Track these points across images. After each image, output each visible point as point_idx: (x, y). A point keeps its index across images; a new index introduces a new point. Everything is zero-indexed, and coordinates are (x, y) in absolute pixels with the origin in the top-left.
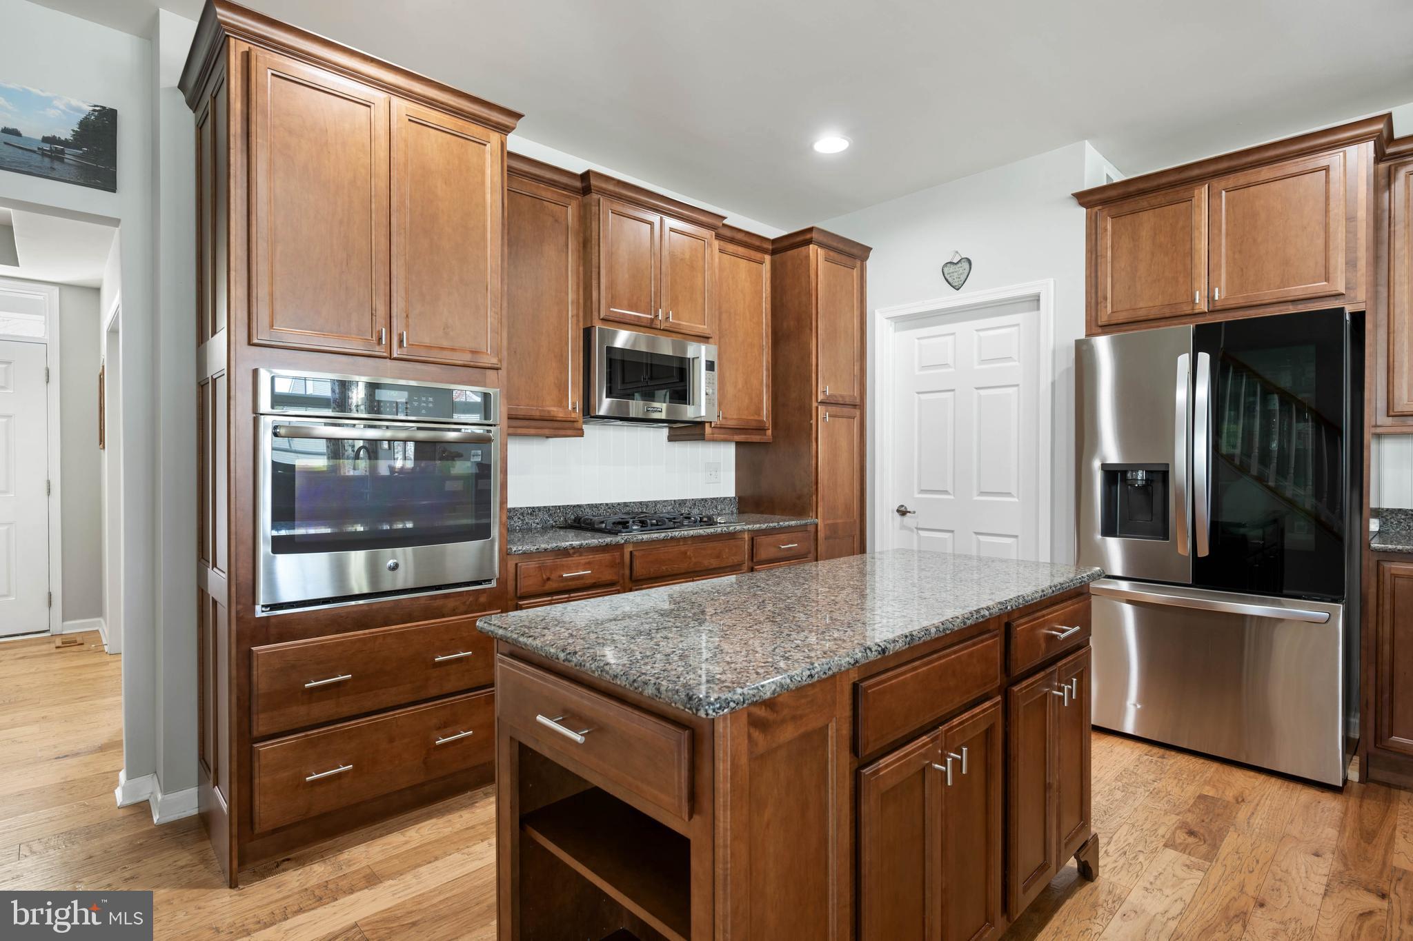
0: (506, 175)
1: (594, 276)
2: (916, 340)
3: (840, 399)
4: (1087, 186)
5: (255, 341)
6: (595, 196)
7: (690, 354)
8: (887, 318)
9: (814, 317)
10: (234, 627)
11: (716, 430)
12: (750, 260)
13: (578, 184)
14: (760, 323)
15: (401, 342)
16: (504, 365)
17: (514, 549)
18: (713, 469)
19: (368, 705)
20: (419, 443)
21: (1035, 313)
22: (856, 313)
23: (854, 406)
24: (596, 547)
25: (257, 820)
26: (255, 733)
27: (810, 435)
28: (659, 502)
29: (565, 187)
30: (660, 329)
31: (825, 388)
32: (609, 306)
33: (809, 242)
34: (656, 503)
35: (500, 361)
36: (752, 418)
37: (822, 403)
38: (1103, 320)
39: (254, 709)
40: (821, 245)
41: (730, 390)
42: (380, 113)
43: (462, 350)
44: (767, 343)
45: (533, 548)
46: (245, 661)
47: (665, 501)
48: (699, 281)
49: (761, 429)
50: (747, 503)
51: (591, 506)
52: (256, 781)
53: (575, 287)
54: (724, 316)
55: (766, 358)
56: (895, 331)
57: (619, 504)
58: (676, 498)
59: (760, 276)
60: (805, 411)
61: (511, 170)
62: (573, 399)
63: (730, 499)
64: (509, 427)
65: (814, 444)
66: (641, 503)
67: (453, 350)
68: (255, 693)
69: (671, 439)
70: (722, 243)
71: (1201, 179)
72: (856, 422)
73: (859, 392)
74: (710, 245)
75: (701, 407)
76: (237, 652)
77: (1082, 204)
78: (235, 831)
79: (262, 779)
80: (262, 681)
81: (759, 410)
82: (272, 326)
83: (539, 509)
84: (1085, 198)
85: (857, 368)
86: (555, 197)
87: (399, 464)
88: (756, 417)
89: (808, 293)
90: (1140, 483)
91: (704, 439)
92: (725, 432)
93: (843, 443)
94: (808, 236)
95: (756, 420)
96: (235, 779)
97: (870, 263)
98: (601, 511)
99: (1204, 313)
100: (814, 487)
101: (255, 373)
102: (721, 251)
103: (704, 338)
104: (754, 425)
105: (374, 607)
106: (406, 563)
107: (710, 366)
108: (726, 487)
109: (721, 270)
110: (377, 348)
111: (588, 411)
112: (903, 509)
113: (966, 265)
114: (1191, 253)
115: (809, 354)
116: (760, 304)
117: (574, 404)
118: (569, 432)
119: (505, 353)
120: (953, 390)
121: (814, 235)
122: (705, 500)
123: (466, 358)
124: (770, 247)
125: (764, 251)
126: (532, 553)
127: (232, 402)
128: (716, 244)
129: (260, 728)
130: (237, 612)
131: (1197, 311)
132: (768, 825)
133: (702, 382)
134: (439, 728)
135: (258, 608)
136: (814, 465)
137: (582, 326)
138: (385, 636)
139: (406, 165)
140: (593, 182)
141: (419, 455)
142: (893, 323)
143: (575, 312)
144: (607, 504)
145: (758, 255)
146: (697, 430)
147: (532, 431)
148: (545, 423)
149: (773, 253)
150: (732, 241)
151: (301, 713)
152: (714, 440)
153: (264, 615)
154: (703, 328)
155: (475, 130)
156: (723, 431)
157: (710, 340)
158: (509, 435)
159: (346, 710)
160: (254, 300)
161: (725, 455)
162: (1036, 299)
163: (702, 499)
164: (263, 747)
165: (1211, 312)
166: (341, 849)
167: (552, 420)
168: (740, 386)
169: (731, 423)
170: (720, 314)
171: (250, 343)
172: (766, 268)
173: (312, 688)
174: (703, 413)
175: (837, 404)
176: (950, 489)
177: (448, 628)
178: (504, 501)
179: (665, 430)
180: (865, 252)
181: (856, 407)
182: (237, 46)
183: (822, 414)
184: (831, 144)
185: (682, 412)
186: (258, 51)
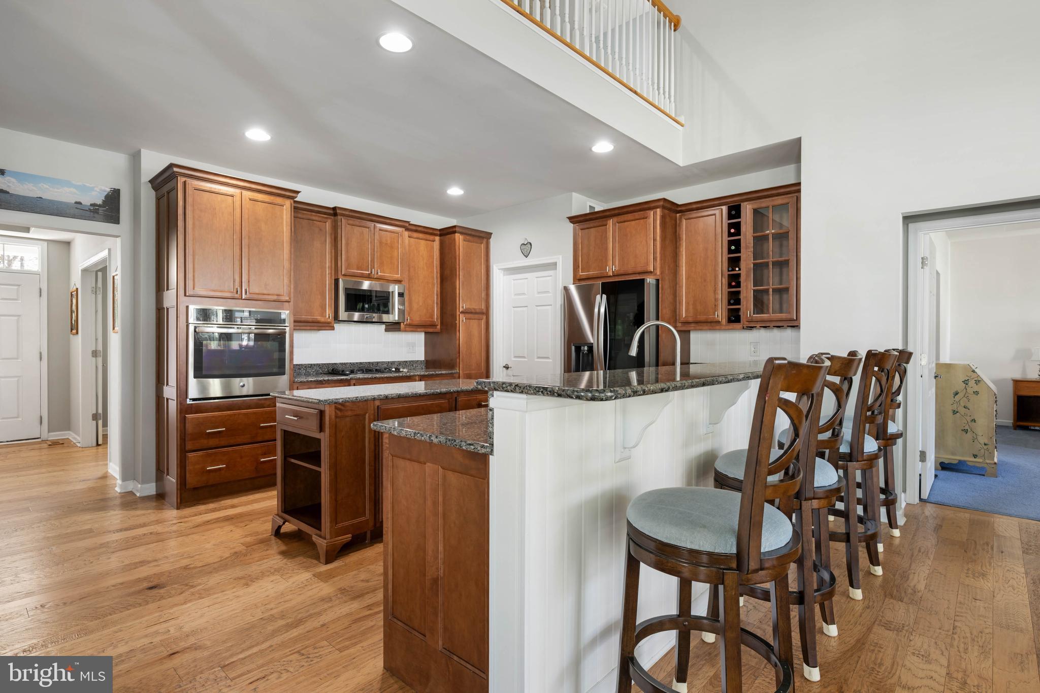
0: (293, 210)
1: (339, 254)
2: (513, 281)
3: (473, 310)
4: (574, 213)
5: (187, 295)
6: (339, 217)
7: (391, 290)
8: (499, 269)
9: (458, 270)
10: (179, 407)
11: (408, 326)
12: (427, 240)
13: (331, 212)
14: (432, 272)
15: (246, 292)
16: (292, 300)
17: (296, 380)
18: (412, 345)
19: (232, 442)
20: (256, 334)
21: (555, 271)
22: (483, 267)
23: (483, 313)
24: (336, 380)
25: (187, 483)
26: (187, 449)
27: (456, 328)
28: (379, 362)
29: (325, 213)
30: (374, 278)
31: (464, 305)
32: (346, 269)
33: (455, 232)
34: (378, 363)
35: (290, 298)
36: (427, 320)
37: (462, 312)
38: (578, 277)
39: (186, 439)
40: (461, 233)
41: (414, 306)
42: (237, 199)
43: (273, 295)
44: (437, 282)
45: (305, 380)
46: (182, 420)
47: (383, 362)
48: (396, 254)
49: (433, 325)
50: (431, 363)
51: (342, 364)
52: (187, 468)
53: (330, 260)
54: (412, 270)
55: (436, 289)
56: (504, 275)
57: (357, 363)
58: (389, 361)
59: (432, 247)
60: (454, 316)
61: (295, 208)
62: (329, 313)
63: (421, 361)
64: (294, 326)
65: (458, 333)
66: (369, 363)
67: (269, 295)
68: (187, 432)
69: (386, 330)
70: (410, 233)
71: (610, 216)
72: (483, 322)
73: (485, 306)
74: (402, 235)
75: (395, 316)
76: (180, 417)
77: (571, 222)
78: (179, 487)
79: (189, 468)
80: (189, 427)
81: (432, 316)
82: (194, 289)
83: (314, 365)
84: (573, 219)
85: (483, 295)
86: (320, 219)
87: (245, 343)
88: (431, 320)
89: (457, 258)
90: (586, 351)
91: (400, 331)
92: (414, 327)
93: (475, 332)
94: (454, 230)
95: (430, 321)
96: (179, 466)
97: (492, 241)
98: (347, 366)
99: (610, 276)
100: (458, 355)
101: (187, 307)
102: (409, 237)
103: (398, 282)
104: (429, 323)
105: (234, 402)
106: (248, 385)
107: (401, 295)
108: (420, 355)
109: (410, 245)
110: (236, 295)
111: (336, 318)
112: (507, 366)
113: (529, 246)
114: (606, 249)
115: (456, 288)
116: (433, 262)
117: (329, 315)
118: (327, 328)
119: (292, 295)
120: (527, 307)
121: (457, 229)
122: (406, 362)
123: (275, 298)
124: (439, 233)
125: (436, 235)
126: (304, 382)
127: (178, 319)
128: (406, 234)
129: (189, 446)
130: (180, 401)
131: (608, 275)
132: (343, 437)
133: (396, 303)
134: (262, 455)
135: (188, 400)
136: (458, 344)
137: (333, 278)
138: (239, 414)
139: (248, 218)
140: (338, 211)
141: (256, 340)
142: (503, 272)
143: (330, 272)
144: (350, 363)
145: (431, 237)
146: (397, 326)
147: (309, 328)
148: (315, 324)
149: (441, 235)
150: (416, 231)
151: (204, 442)
152: (405, 331)
153: (190, 403)
154: (397, 277)
155: (279, 200)
156: (411, 326)
157: (402, 282)
158: (294, 329)
159: (223, 443)
160: (187, 279)
161: (417, 339)
162: (555, 264)
163: (404, 361)
164: (190, 455)
165: (614, 276)
166: (221, 501)
167: (318, 322)
168: (421, 304)
169: (416, 323)
170: (409, 268)
171: (185, 295)
172: (436, 245)
173: (209, 432)
174: (397, 318)
175: (471, 313)
176: (526, 355)
177: (266, 412)
178: (291, 360)
179: (383, 327)
180: (488, 235)
181: (484, 314)
182: (181, 180)
183: (462, 318)
184: (455, 191)
185: (386, 318)
186: (189, 181)
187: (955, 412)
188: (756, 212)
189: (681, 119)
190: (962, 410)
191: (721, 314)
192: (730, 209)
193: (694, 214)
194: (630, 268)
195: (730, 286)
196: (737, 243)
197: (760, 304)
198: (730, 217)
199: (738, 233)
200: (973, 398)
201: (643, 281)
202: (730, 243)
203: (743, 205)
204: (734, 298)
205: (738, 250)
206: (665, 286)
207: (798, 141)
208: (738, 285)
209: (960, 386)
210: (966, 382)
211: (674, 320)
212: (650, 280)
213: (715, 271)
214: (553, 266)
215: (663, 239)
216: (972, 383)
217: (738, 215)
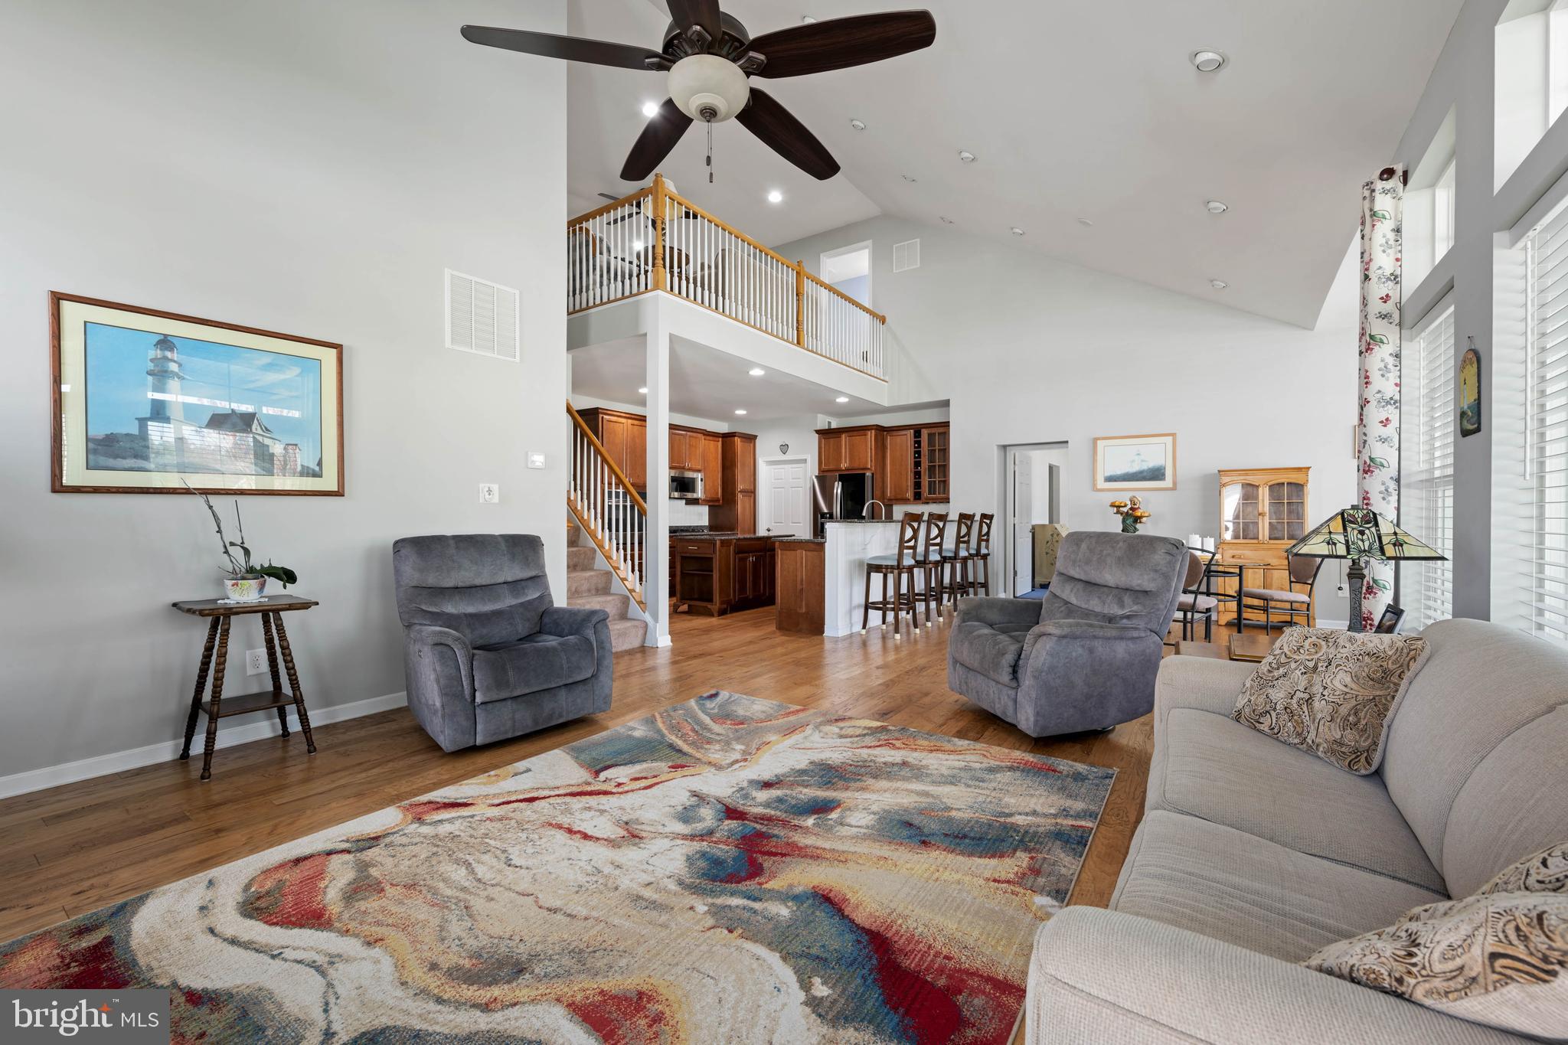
2: (773, 470)
3: (746, 490)
4: (818, 428)
7: (697, 477)
8: (763, 462)
9: (737, 461)
11: (703, 501)
12: (714, 441)
14: (718, 464)
18: (701, 515)
21: (806, 465)
22: (752, 459)
27: (735, 502)
30: (687, 469)
31: (740, 486)
33: (733, 435)
36: (714, 497)
37: (740, 491)
38: (822, 470)
40: (737, 436)
41: (707, 487)
42: (625, 425)
44: (721, 471)
48: (698, 452)
49: (718, 500)
50: (712, 527)
54: (706, 462)
55: (720, 476)
56: (767, 466)
59: (718, 446)
60: (734, 495)
63: (706, 525)
65: (737, 506)
69: (686, 504)
70: (705, 437)
71: (843, 432)
72: (752, 498)
73: (753, 488)
74: (701, 439)
75: (699, 493)
81: (717, 494)
84: (818, 432)
85: (752, 479)
88: (716, 497)
89: (734, 453)
91: (699, 504)
92: (706, 502)
93: (747, 506)
97: (758, 441)
99: (844, 470)
100: (737, 521)
102: (706, 440)
103: (701, 471)
104: (715, 499)
107: (702, 480)
108: (705, 522)
109: (703, 445)
111: (670, 496)
112: (769, 529)
113: (786, 446)
114: (841, 452)
115: (735, 474)
116: (718, 457)
120: (784, 488)
121: (734, 433)
122: (698, 526)
125: (720, 437)
128: (703, 438)
131: (842, 469)
132: (723, 556)
133: (700, 486)
136: (736, 513)
139: (630, 436)
142: (766, 463)
145: (717, 439)
146: (697, 501)
149: (722, 437)
150: (707, 435)
152: (702, 505)
154: (699, 467)
157: (703, 471)
161: (704, 510)
165: (846, 470)
168: (711, 485)
169: (708, 499)
172: (720, 444)
174: (699, 496)
175: (745, 492)
176: (783, 522)
179: (684, 501)
180: (755, 437)
181: (752, 493)
182: (601, 416)
183: (740, 496)
184: (740, 412)
185: (689, 495)
186: (605, 417)
187: (1047, 553)
188: (929, 435)
189: (887, 379)
190: (1051, 552)
191: (910, 495)
192: (915, 432)
193: (895, 433)
194: (856, 465)
195: (915, 478)
196: (919, 453)
197: (932, 490)
198: (915, 437)
199: (919, 447)
200: (1055, 544)
201: (864, 474)
202: (915, 452)
203: (923, 430)
204: (917, 485)
205: (919, 457)
206: (878, 477)
207: (949, 400)
208: (920, 478)
209: (1049, 538)
210: (1052, 535)
211: (882, 499)
212: (868, 474)
213: (907, 469)
214: (805, 461)
215: (876, 448)
216: (1055, 536)
217: (920, 436)
